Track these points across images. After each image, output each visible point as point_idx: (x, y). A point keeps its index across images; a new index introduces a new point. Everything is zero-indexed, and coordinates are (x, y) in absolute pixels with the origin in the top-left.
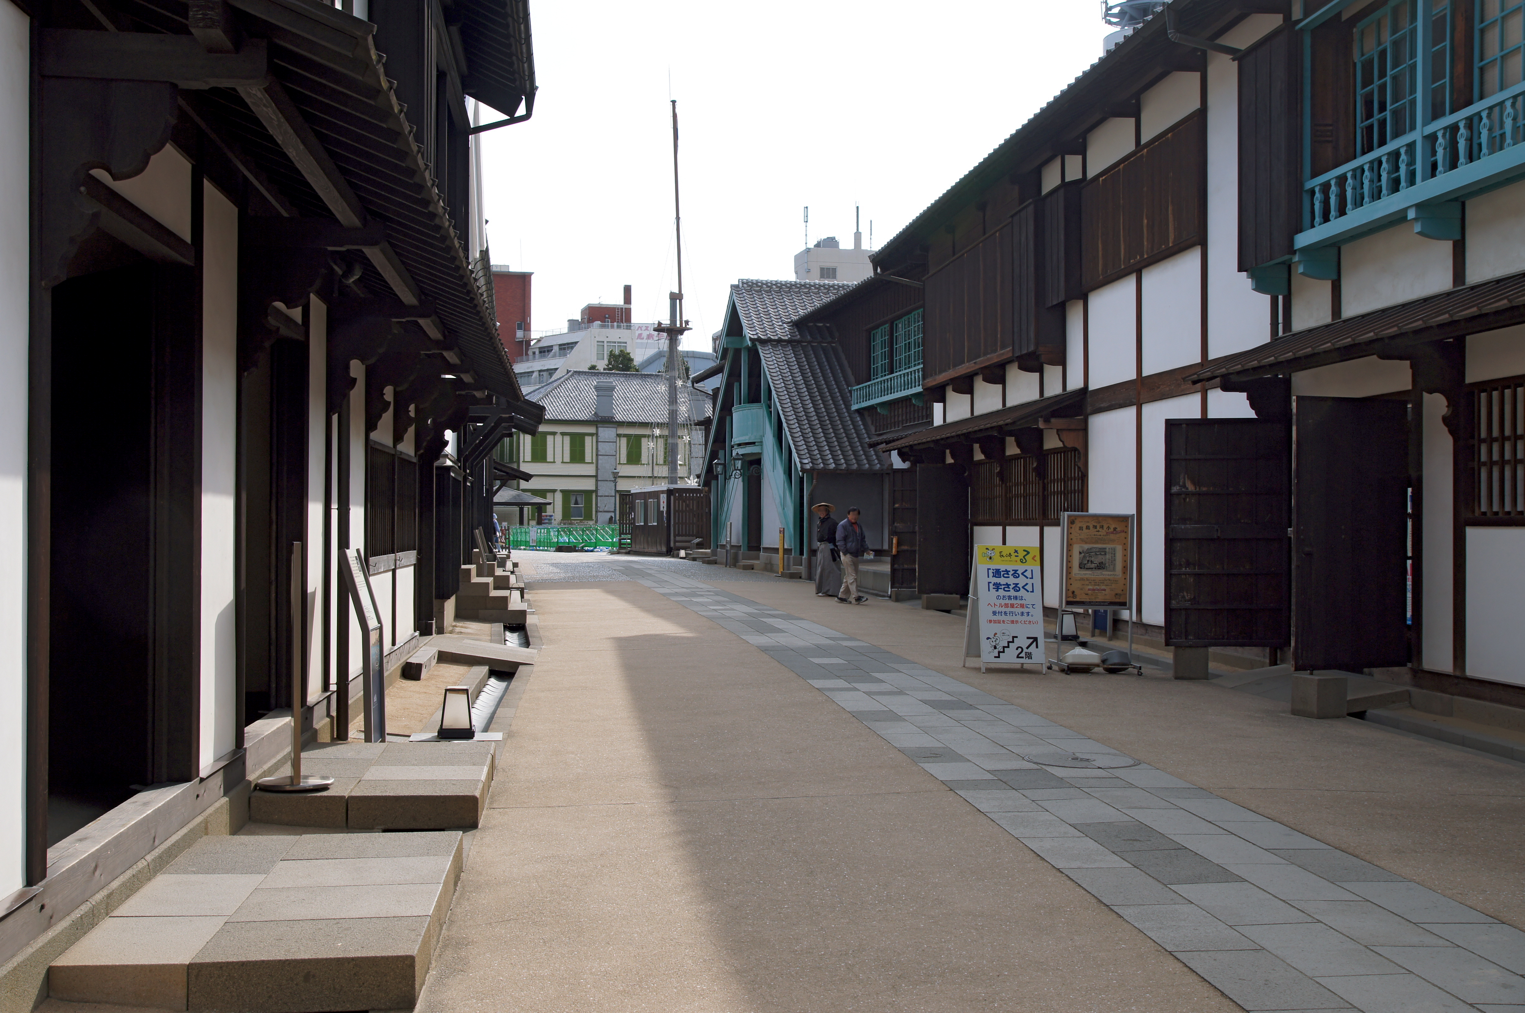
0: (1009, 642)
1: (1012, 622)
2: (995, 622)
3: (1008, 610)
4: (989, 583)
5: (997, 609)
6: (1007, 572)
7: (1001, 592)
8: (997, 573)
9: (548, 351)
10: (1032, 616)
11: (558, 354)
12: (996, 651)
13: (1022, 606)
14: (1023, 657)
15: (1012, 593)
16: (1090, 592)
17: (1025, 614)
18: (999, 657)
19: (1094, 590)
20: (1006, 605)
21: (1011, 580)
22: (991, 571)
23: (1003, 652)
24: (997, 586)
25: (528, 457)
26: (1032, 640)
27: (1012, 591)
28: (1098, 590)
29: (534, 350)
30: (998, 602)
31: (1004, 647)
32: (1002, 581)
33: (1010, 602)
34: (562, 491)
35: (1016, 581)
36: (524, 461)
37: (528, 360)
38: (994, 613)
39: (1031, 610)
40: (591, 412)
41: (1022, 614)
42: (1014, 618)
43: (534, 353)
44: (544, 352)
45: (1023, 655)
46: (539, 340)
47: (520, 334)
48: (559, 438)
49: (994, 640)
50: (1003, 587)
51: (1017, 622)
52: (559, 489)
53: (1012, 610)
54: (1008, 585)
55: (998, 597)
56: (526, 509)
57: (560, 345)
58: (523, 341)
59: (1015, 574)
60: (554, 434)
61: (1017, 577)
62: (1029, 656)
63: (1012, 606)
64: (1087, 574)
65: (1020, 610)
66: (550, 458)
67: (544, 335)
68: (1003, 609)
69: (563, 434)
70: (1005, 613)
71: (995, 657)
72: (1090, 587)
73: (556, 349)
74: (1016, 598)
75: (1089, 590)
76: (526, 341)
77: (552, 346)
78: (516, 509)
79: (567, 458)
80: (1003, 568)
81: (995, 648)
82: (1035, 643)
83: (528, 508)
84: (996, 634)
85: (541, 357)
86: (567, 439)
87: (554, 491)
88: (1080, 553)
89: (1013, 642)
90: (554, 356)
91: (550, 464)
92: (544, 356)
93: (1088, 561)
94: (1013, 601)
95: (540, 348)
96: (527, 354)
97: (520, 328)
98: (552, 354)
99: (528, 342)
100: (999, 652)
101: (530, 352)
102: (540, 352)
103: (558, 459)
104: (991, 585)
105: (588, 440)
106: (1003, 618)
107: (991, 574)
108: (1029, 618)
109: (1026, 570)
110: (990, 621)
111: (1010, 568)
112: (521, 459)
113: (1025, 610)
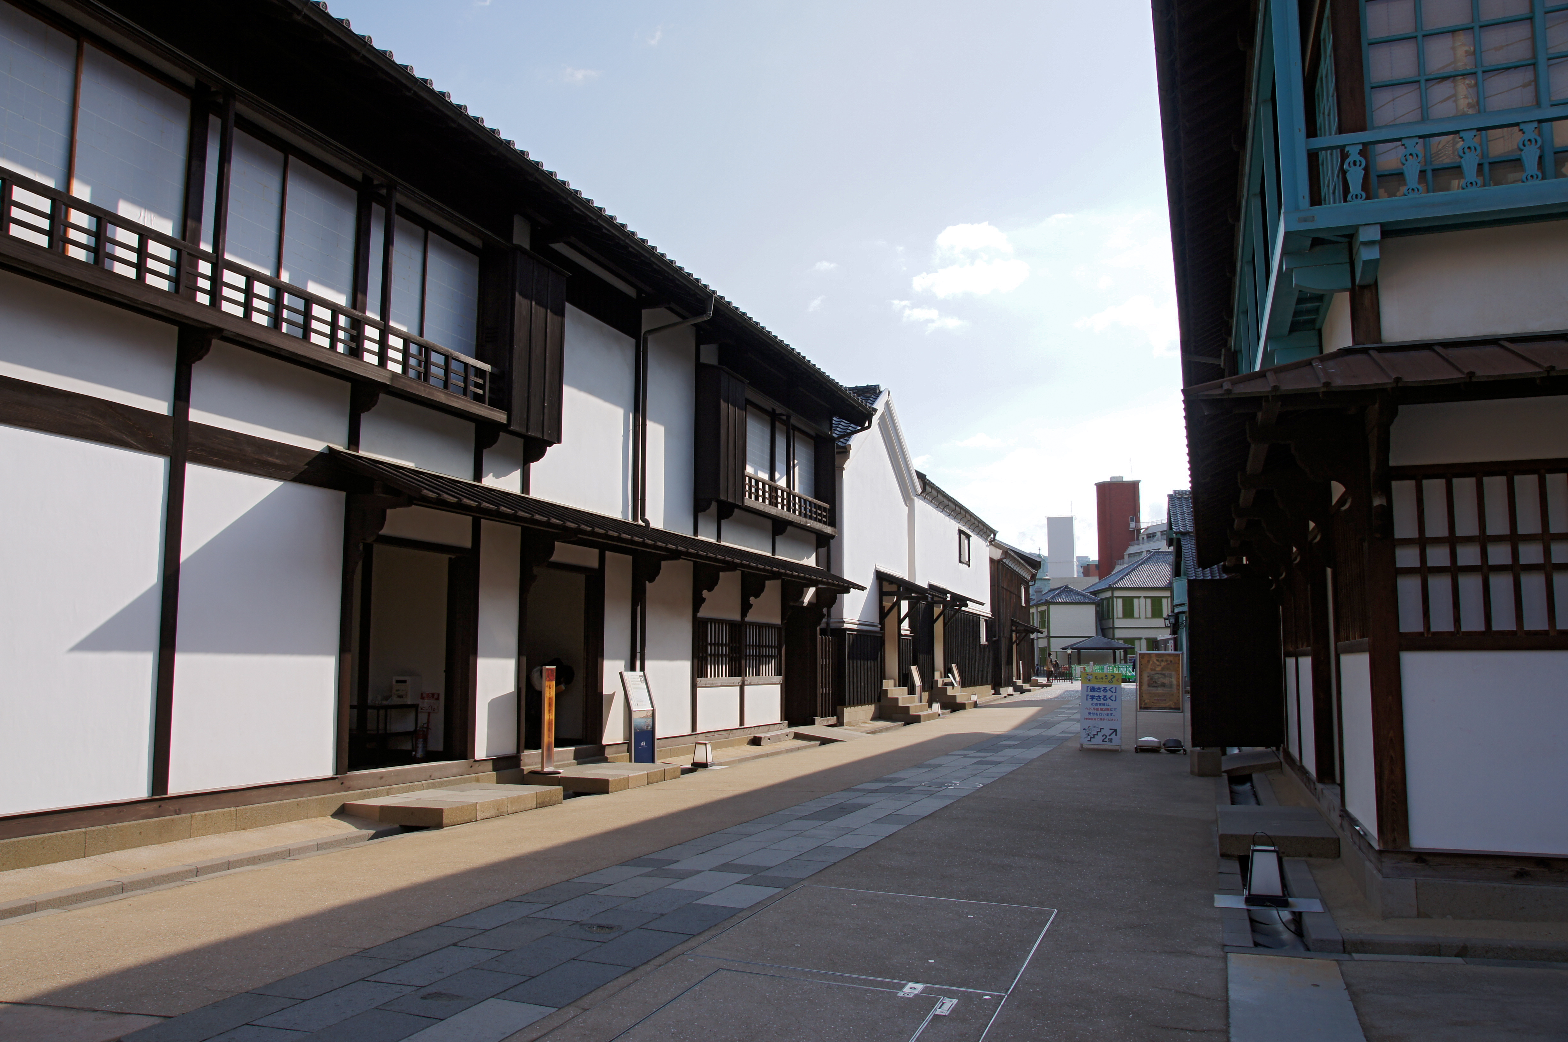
0: (1098, 732)
1: (1101, 719)
2: (1089, 719)
3: (1098, 712)
4: (1087, 695)
5: (1091, 711)
6: (1099, 688)
7: (1095, 701)
8: (1093, 689)
9: (1153, 536)
10: (1114, 716)
11: (1160, 538)
12: (1089, 737)
13: (1108, 710)
14: (1106, 741)
15: (1102, 702)
16: (1156, 701)
17: (1110, 715)
18: (1090, 741)
19: (1158, 700)
20: (1098, 709)
21: (1102, 694)
22: (1089, 688)
23: (1094, 738)
24: (1092, 697)
25: (1120, 614)
26: (1113, 731)
27: (1102, 700)
28: (1161, 700)
29: (1143, 536)
30: (1092, 707)
31: (1094, 735)
32: (1096, 694)
33: (1100, 707)
34: (1146, 639)
35: (1105, 694)
36: (1117, 618)
37: (1139, 544)
38: (1089, 714)
39: (1113, 712)
40: (1166, 581)
41: (1108, 715)
42: (1102, 717)
43: (1143, 538)
44: (1150, 537)
45: (1106, 740)
46: (1146, 529)
47: (1132, 525)
48: (1142, 600)
49: (1088, 730)
50: (1096, 698)
51: (1104, 719)
52: (1144, 637)
53: (1101, 712)
54: (1099, 697)
55: (1093, 704)
56: (1118, 652)
57: (1161, 532)
58: (1134, 530)
59: (1105, 690)
60: (1139, 597)
61: (1106, 692)
62: (1110, 740)
63: (1101, 709)
64: (1153, 690)
65: (1106, 712)
66: (1136, 615)
67: (1150, 525)
68: (1096, 712)
69: (1145, 597)
70: (1097, 714)
71: (1088, 741)
72: (1155, 698)
73: (1159, 534)
74: (1104, 704)
75: (1155, 700)
76: (1137, 530)
77: (1156, 533)
78: (1111, 652)
79: (1149, 615)
80: (1097, 686)
81: (1089, 735)
82: (1115, 733)
83: (1120, 652)
84: (1090, 726)
85: (1148, 541)
86: (1149, 601)
87: (1140, 639)
88: (1148, 677)
89: (1100, 731)
90: (1158, 540)
91: (1136, 620)
92: (1151, 541)
93: (1154, 682)
94: (1102, 707)
95: (1147, 534)
96: (1138, 539)
97: (1132, 521)
98: (1156, 538)
99: (1139, 531)
100: (1091, 738)
101: (1140, 538)
102: (1148, 538)
103: (1143, 615)
104: (1088, 696)
105: (1164, 601)
106: (1095, 717)
107: (1089, 690)
108: (1112, 717)
109: (1112, 688)
110: (1087, 719)
111: (1102, 686)
112: (1115, 616)
113: (1110, 712)
